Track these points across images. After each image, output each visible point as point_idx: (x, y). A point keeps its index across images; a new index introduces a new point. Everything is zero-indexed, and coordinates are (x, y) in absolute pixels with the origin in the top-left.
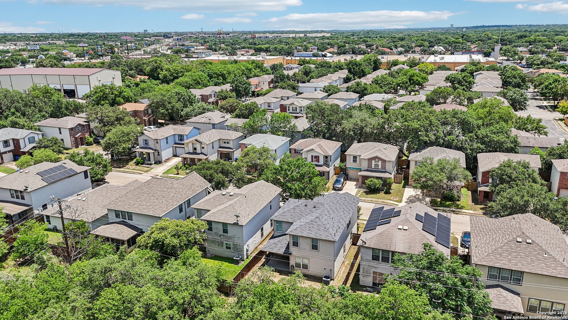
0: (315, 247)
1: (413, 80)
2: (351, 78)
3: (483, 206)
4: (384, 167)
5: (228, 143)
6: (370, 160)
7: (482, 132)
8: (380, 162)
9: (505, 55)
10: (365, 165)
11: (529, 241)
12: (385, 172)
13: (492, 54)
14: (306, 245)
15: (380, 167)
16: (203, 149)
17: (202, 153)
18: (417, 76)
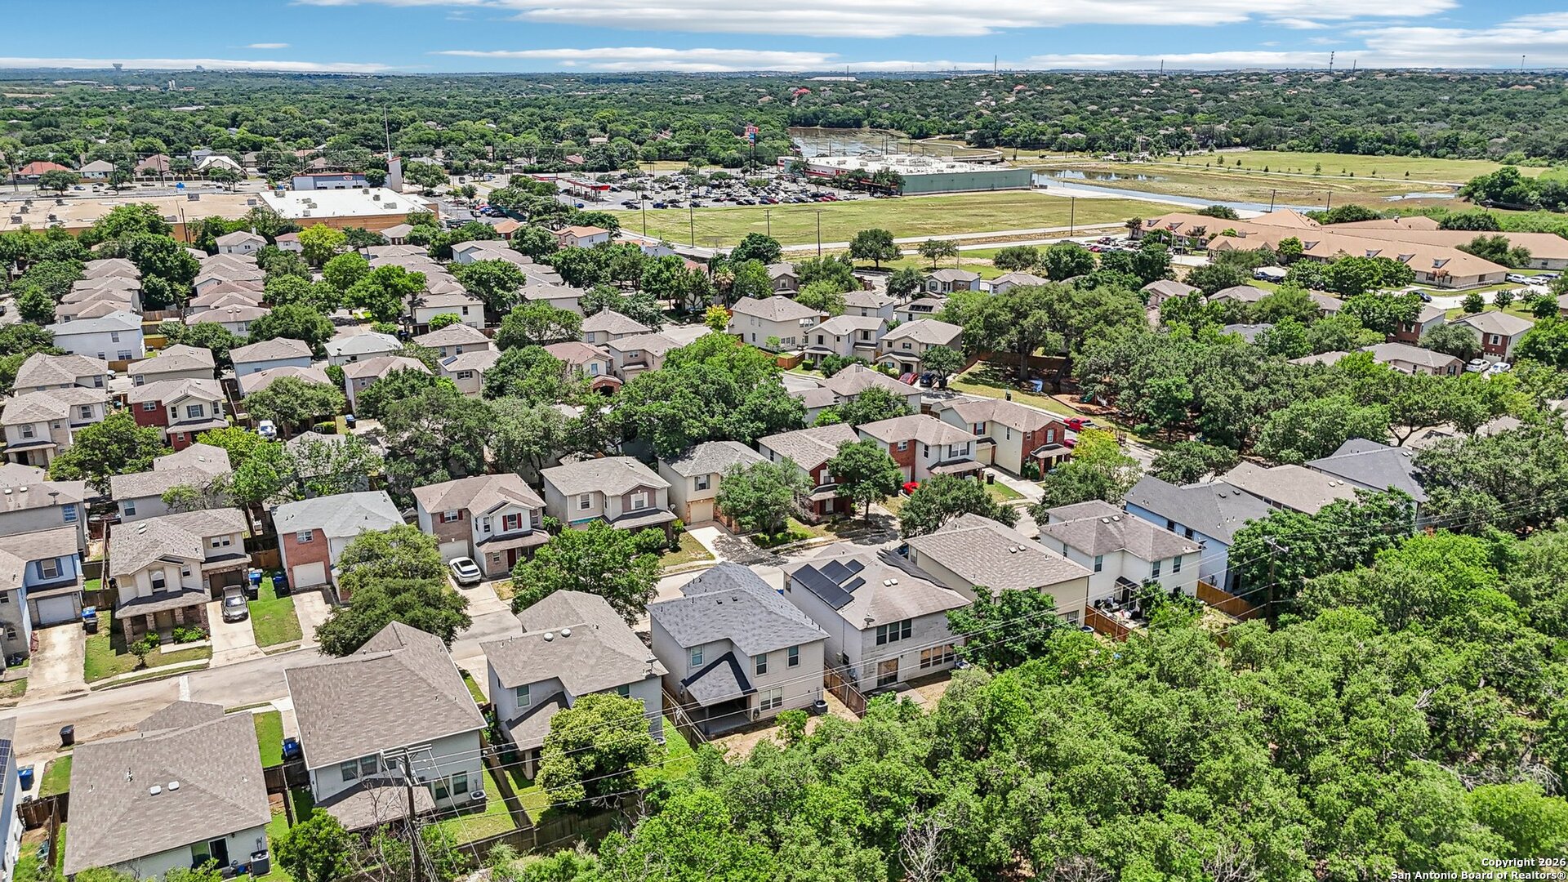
0: (793, 661)
1: (390, 285)
2: (163, 289)
3: (825, 526)
4: (652, 501)
5: (227, 543)
6: (626, 497)
7: (751, 400)
8: (646, 494)
9: (418, 182)
10: (614, 509)
11: (1022, 548)
12: (658, 511)
13: (387, 178)
14: (778, 664)
15: (646, 504)
16: (186, 579)
17: (185, 590)
18: (399, 276)
